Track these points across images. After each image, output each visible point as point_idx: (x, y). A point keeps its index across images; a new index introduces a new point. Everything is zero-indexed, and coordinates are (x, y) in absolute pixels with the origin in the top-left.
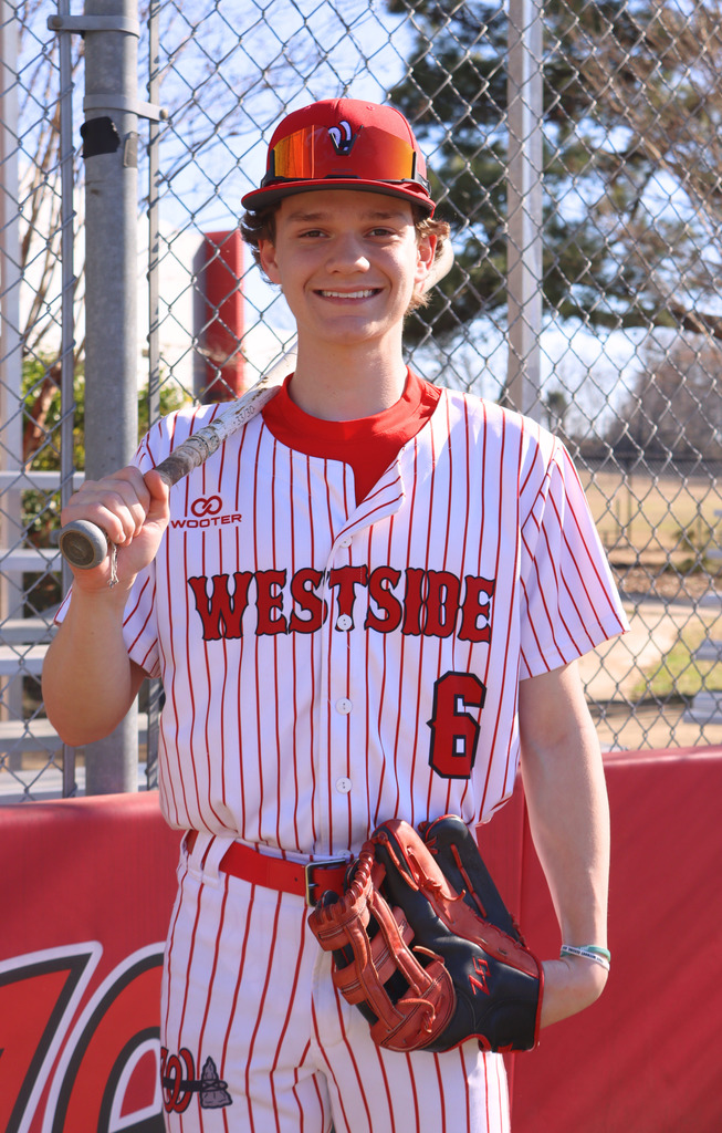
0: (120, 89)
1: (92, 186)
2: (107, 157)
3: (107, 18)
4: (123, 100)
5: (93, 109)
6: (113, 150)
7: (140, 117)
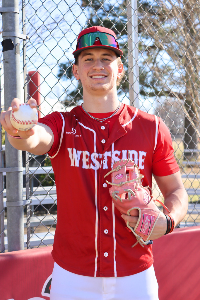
0: (14, 30)
1: (6, 60)
2: (10, 51)
3: (9, 8)
4: (14, 33)
5: (6, 36)
6: (12, 49)
7: (20, 38)
